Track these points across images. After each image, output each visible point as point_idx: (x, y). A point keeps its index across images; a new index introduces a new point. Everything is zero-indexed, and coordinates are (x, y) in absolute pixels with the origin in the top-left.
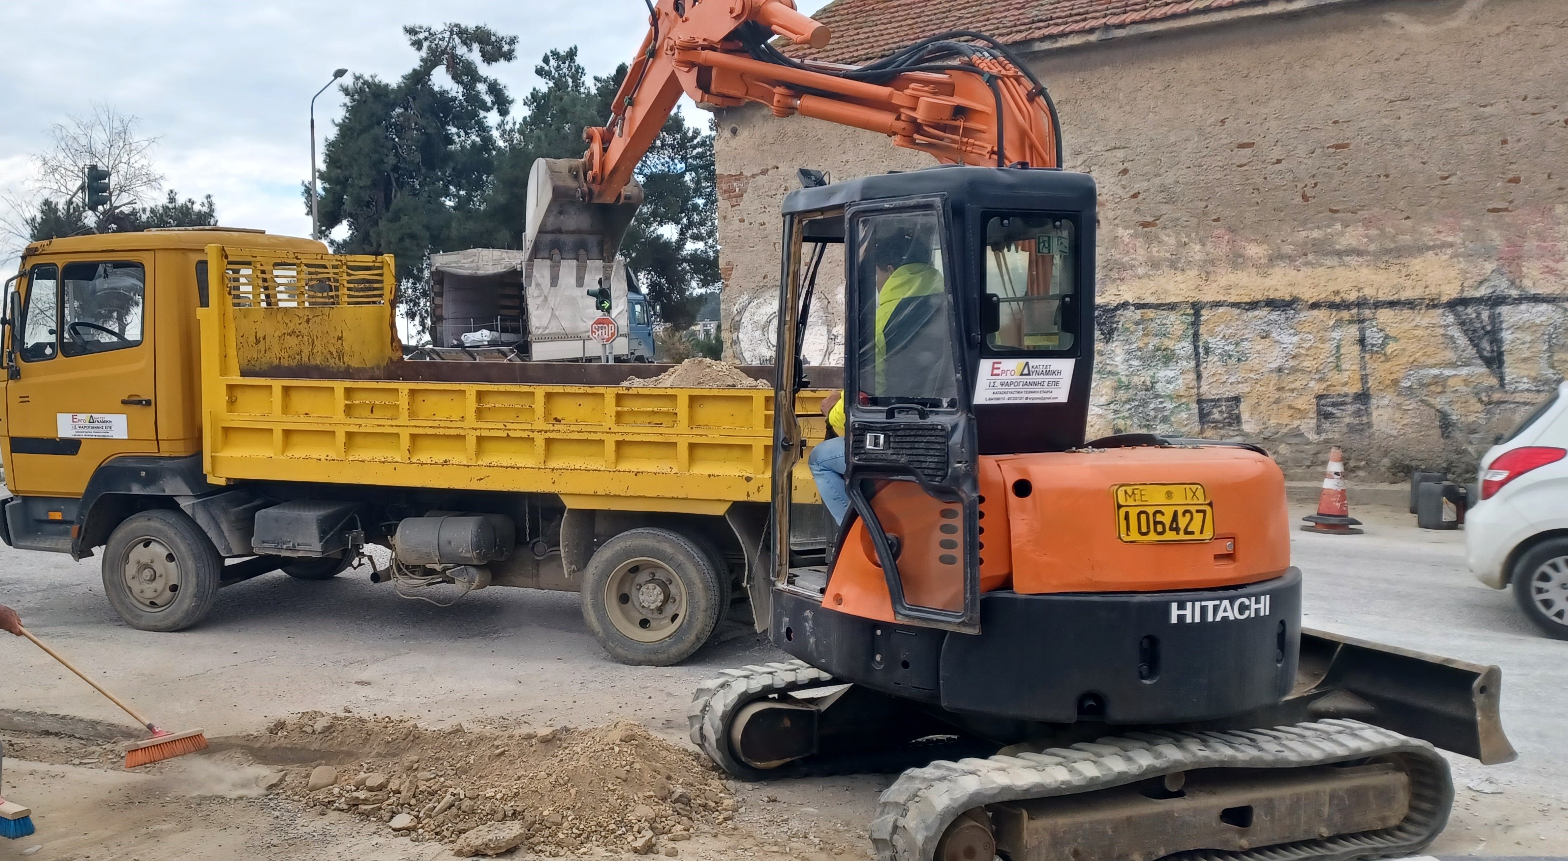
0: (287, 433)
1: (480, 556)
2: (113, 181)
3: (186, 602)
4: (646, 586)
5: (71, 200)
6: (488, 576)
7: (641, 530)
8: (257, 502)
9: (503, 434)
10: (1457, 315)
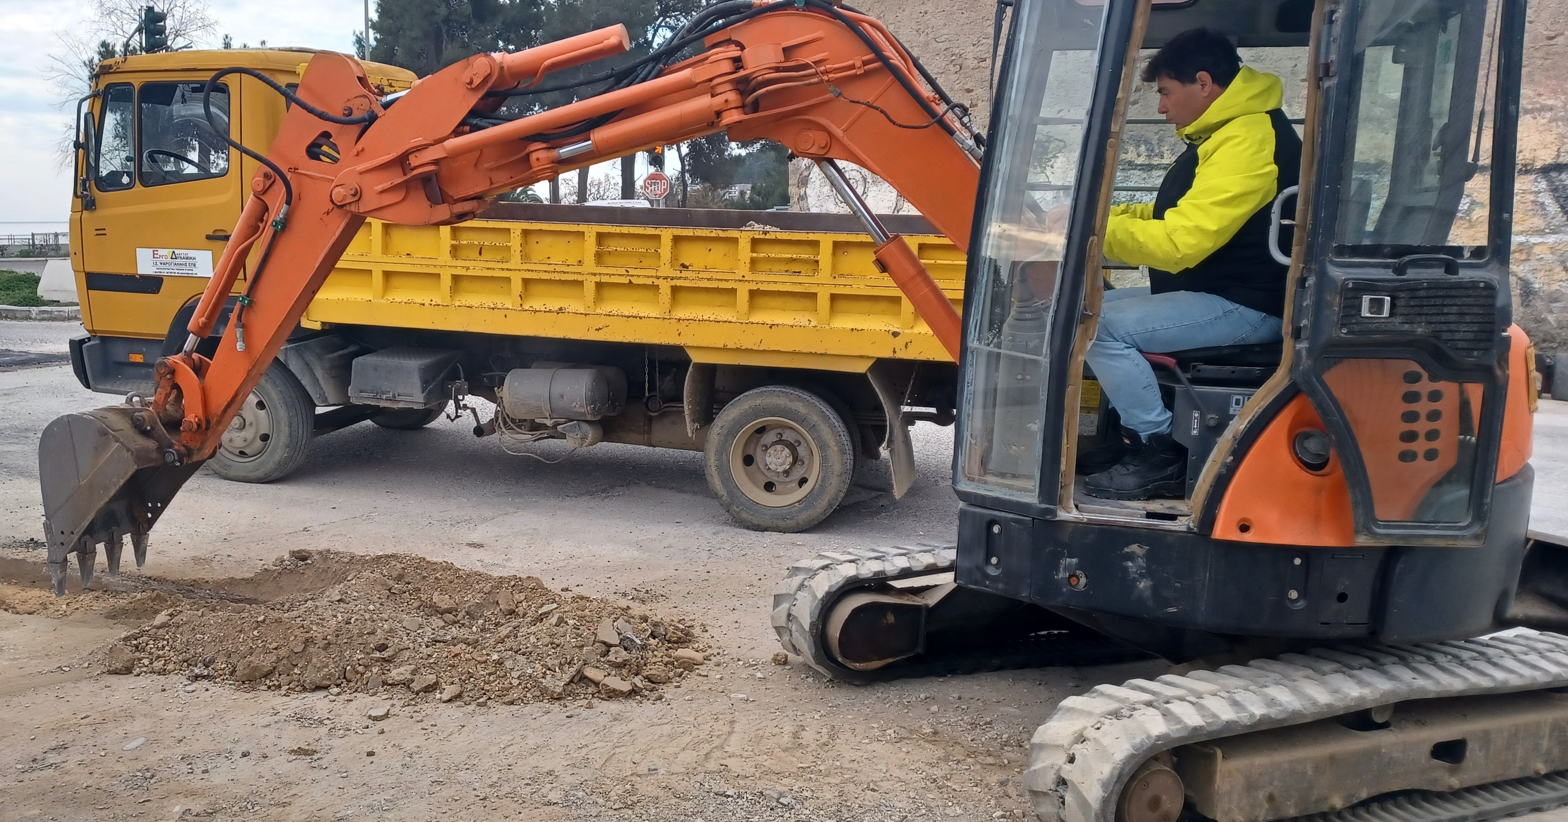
0: (387, 275)
1: (594, 412)
2: (169, 23)
3: (277, 452)
4: (773, 448)
5: (128, 42)
6: (600, 432)
7: (771, 388)
8: (351, 349)
9: (625, 280)
10: (1550, 182)
